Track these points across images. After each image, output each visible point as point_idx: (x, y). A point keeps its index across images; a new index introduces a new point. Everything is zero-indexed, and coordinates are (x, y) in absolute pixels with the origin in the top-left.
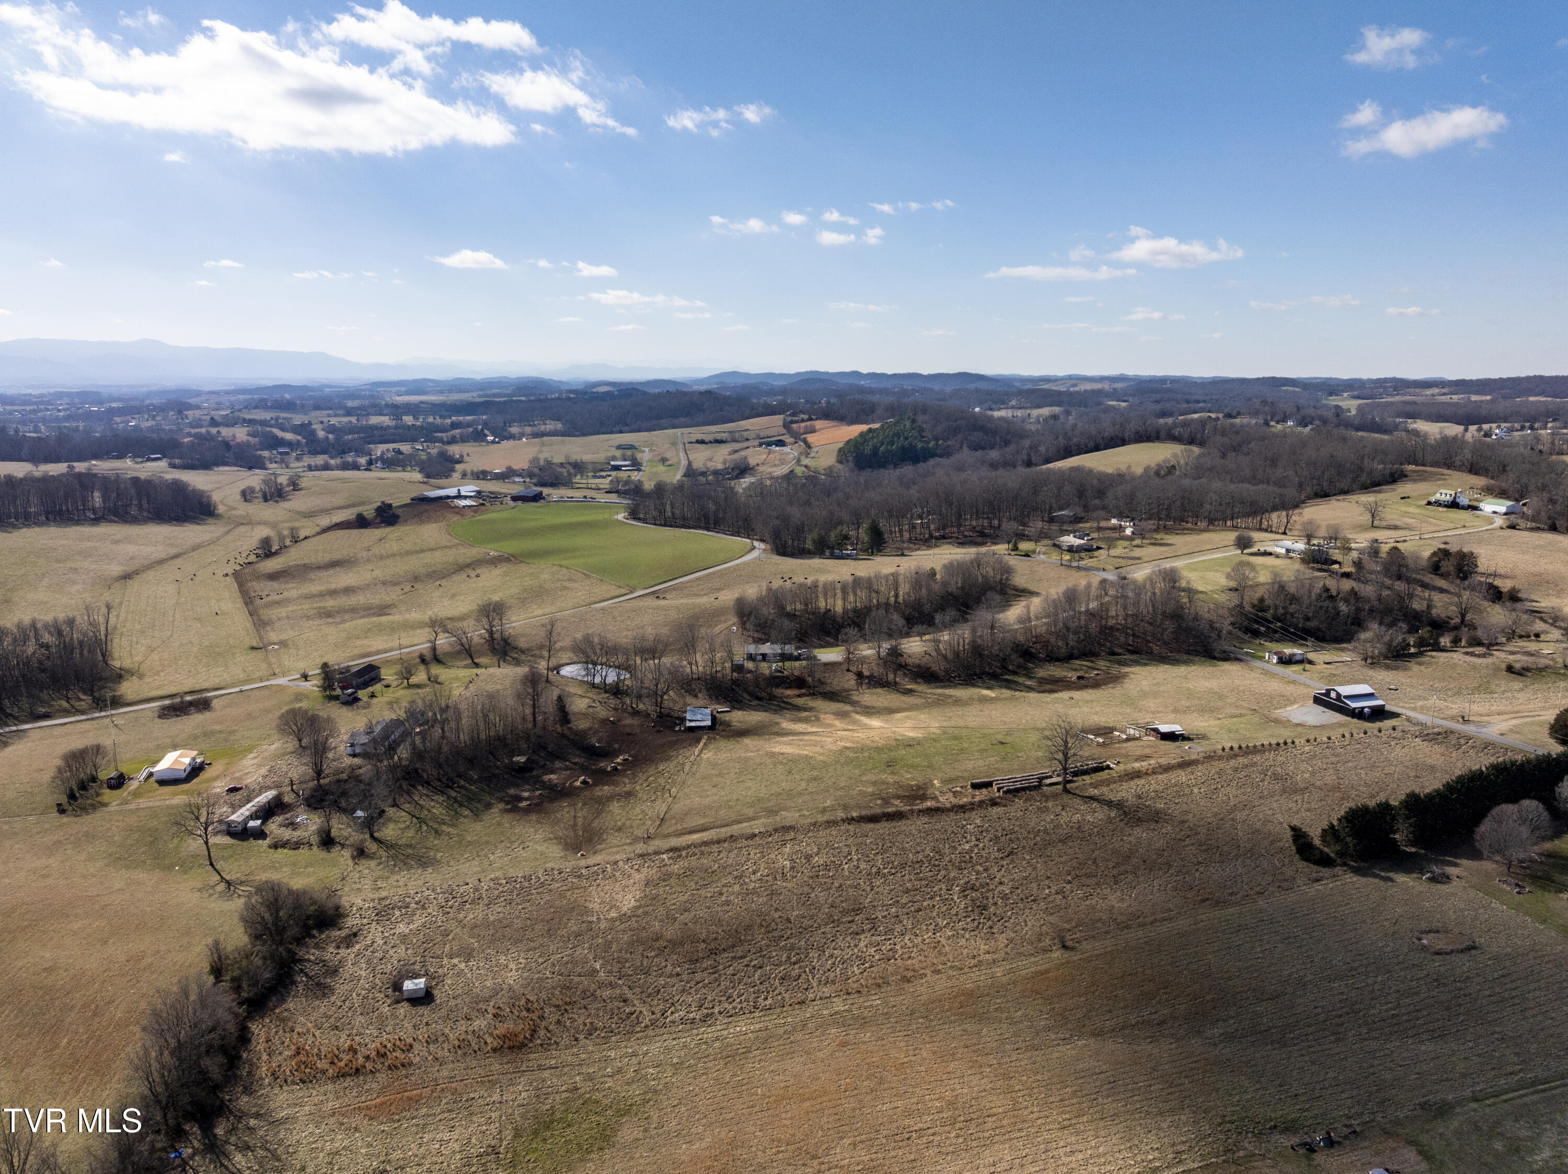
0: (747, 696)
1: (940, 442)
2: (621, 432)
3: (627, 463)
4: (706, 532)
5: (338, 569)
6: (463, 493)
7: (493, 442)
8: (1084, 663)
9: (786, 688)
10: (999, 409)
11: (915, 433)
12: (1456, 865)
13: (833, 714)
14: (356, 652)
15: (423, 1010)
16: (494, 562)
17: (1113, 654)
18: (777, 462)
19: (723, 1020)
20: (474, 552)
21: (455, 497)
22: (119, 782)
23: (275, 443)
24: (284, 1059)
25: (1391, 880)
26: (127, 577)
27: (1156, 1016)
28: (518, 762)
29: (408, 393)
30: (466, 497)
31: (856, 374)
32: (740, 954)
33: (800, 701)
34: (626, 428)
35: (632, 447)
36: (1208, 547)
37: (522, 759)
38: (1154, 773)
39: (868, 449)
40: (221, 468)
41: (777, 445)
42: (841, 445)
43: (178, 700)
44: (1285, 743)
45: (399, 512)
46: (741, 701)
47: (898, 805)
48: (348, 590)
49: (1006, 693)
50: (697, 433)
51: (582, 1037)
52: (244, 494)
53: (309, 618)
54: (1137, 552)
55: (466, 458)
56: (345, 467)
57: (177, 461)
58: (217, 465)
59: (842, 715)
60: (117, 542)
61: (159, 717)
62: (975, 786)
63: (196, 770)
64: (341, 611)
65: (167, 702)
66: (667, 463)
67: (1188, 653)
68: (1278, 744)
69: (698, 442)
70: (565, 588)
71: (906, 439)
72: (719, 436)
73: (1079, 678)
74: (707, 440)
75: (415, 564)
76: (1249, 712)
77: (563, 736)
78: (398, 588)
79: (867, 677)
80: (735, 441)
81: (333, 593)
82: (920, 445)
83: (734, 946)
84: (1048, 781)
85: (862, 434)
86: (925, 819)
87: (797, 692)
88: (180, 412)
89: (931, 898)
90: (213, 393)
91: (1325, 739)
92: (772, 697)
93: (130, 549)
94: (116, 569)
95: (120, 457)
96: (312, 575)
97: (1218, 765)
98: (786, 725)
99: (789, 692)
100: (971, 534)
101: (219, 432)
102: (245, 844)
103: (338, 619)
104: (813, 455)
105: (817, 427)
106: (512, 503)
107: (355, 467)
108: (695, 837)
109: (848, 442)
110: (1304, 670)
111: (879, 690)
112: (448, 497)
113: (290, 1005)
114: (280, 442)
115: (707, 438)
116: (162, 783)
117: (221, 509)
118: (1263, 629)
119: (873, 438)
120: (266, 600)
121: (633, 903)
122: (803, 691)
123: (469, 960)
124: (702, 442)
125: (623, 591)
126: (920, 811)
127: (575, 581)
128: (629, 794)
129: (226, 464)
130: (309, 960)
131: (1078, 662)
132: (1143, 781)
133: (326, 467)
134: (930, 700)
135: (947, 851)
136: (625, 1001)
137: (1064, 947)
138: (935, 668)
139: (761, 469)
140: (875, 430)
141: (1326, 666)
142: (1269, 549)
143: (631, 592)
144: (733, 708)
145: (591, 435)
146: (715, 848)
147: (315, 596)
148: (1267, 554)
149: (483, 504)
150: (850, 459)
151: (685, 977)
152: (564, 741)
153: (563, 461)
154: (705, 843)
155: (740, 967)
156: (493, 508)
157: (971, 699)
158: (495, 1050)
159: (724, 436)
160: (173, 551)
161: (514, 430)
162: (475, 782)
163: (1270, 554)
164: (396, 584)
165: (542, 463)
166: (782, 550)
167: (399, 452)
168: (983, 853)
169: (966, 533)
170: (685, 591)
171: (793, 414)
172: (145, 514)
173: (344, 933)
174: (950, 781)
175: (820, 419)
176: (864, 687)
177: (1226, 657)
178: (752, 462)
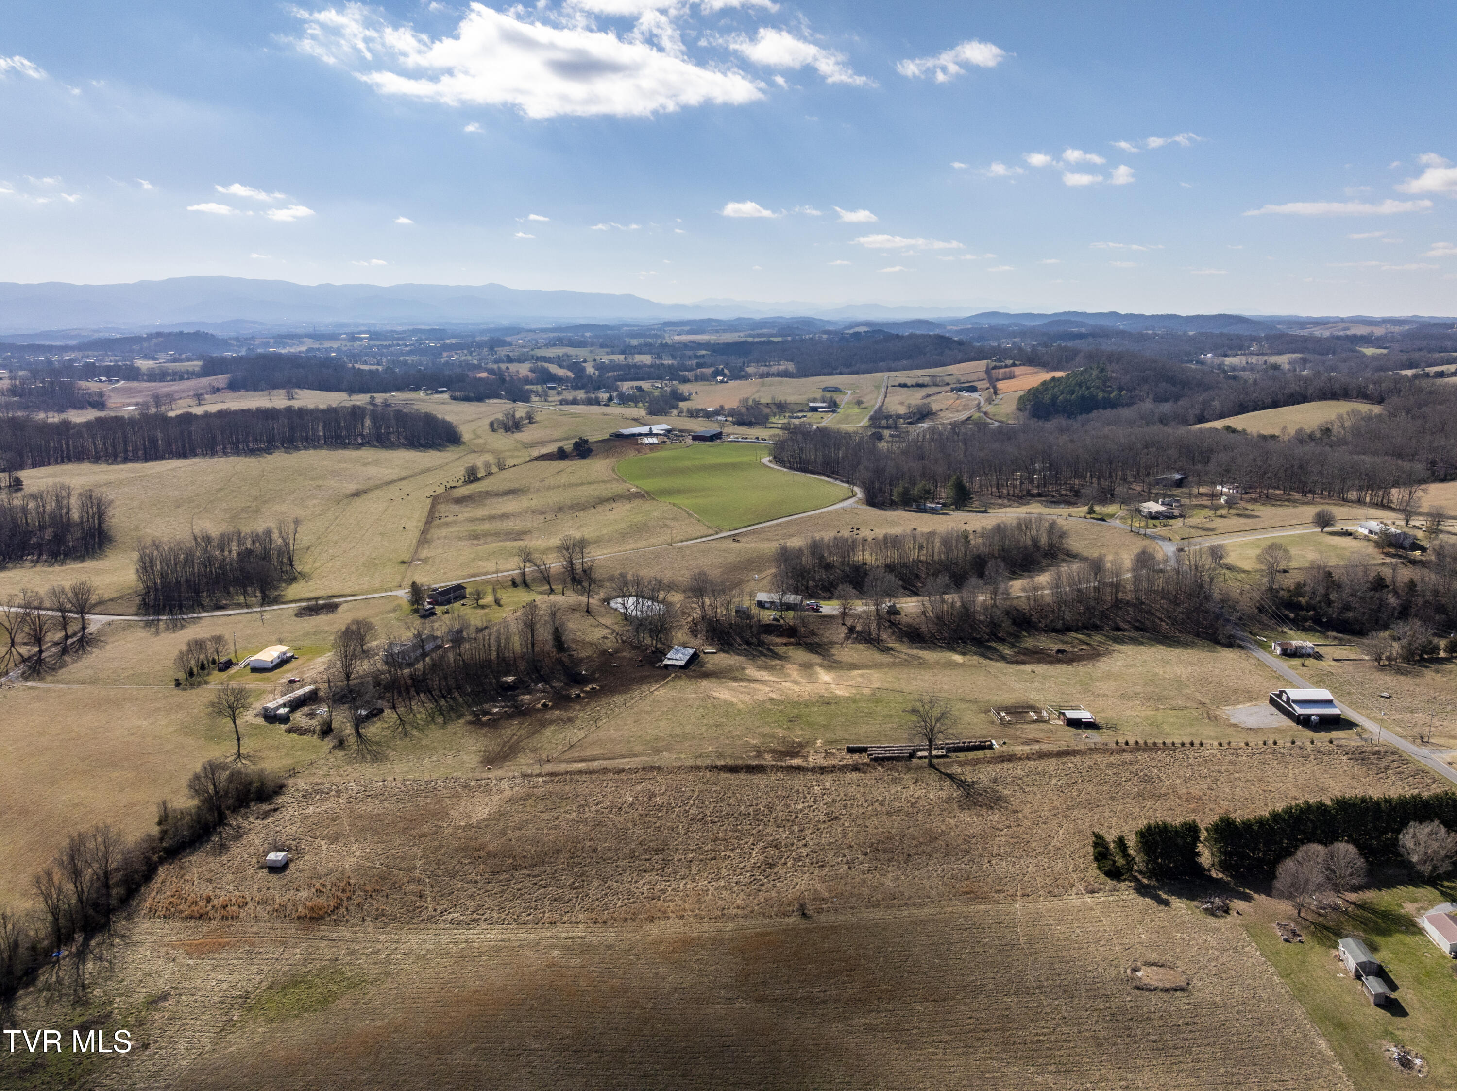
0: (739, 640)
1: (1124, 392)
2: (841, 374)
3: (824, 405)
4: (826, 479)
5: (511, 497)
6: (655, 431)
7: (722, 382)
8: (1080, 636)
9: (778, 636)
10: (1235, 355)
11: (1098, 383)
12: (1247, 898)
13: (800, 665)
14: (471, 571)
15: (274, 878)
16: (630, 497)
17: (1118, 629)
18: (960, 408)
19: (484, 926)
20: (618, 488)
21: (647, 435)
22: (228, 665)
23: (546, 378)
24: (164, 898)
25: (1167, 903)
26: (357, 494)
27: (822, 994)
28: (506, 682)
29: (689, 332)
30: (656, 435)
31: (1114, 314)
32: (536, 872)
33: (781, 650)
34: (847, 370)
35: (836, 390)
36: (1294, 522)
37: (510, 679)
38: (1028, 758)
39: (1047, 398)
40: (491, 401)
41: (967, 391)
42: (1021, 393)
43: (314, 602)
44: (1192, 744)
45: (593, 447)
46: (732, 645)
47: (768, 760)
48: (505, 516)
49: (975, 659)
50: (902, 376)
51: (368, 919)
52: (492, 424)
53: (460, 539)
54: (1218, 523)
55: (694, 397)
56: (589, 402)
57: (457, 394)
58: (489, 397)
59: (806, 667)
60: (365, 465)
61: (296, 615)
62: (851, 750)
63: (284, 661)
64: (486, 534)
65: (304, 604)
66: (862, 406)
67: (1198, 635)
68: (1183, 744)
69: (900, 385)
70: (666, 525)
71: (1088, 388)
72: (921, 381)
73: (1059, 651)
74: (909, 384)
75: (566, 497)
76: (1195, 705)
77: (560, 661)
78: (542, 517)
79: (858, 632)
80: (936, 385)
81: (492, 518)
82: (1101, 395)
83: (535, 865)
84: (920, 754)
85: (1044, 383)
86: (781, 775)
87: (785, 640)
88: (492, 348)
89: (732, 850)
90: (531, 331)
91: (1242, 744)
92: (761, 643)
93: (373, 471)
94: (352, 487)
95: (417, 389)
96: (488, 502)
97: (1098, 757)
98: (752, 671)
99: (778, 640)
100: (1068, 493)
101: (507, 368)
102: (271, 726)
103: (482, 541)
104: (996, 402)
105: (1017, 373)
106: (690, 442)
107: (597, 402)
108: (581, 766)
109: (1029, 390)
110: (1303, 665)
111: (861, 646)
112: (640, 435)
113: (194, 858)
114: (553, 378)
115: (909, 382)
116: (255, 670)
117: (466, 436)
118: (1292, 615)
119: (1054, 387)
120: (444, 520)
121: (485, 816)
122: (792, 640)
123: (331, 844)
124: (904, 386)
125: (710, 532)
126: (782, 767)
127: (677, 520)
128: (570, 720)
129: (498, 397)
130: (231, 825)
131: (1074, 635)
132: (1010, 766)
133: (574, 402)
134: (897, 660)
135: (779, 808)
136: (421, 897)
137: (804, 915)
138: (924, 629)
139: (942, 414)
140: (1059, 379)
141: (1334, 663)
142: (1351, 528)
143: (717, 533)
144: (722, 650)
145: (812, 375)
146: (584, 777)
147: (478, 519)
148: (1348, 534)
149: (664, 442)
150: (1028, 407)
151: (480, 885)
152: (559, 667)
153: (769, 401)
154: (580, 772)
155: (529, 884)
156: (672, 446)
157: (937, 663)
158: (299, 918)
159: (926, 380)
160: (404, 474)
161: (750, 370)
162: (468, 694)
163: (1350, 534)
164: (542, 513)
165: (750, 402)
166: (874, 500)
167: (640, 389)
168: (811, 815)
169: (1063, 492)
170: (762, 536)
171: (999, 360)
172: (402, 440)
173: (272, 807)
174: (831, 743)
175: (1024, 365)
176: (850, 641)
177: (1231, 643)
178: (935, 407)
